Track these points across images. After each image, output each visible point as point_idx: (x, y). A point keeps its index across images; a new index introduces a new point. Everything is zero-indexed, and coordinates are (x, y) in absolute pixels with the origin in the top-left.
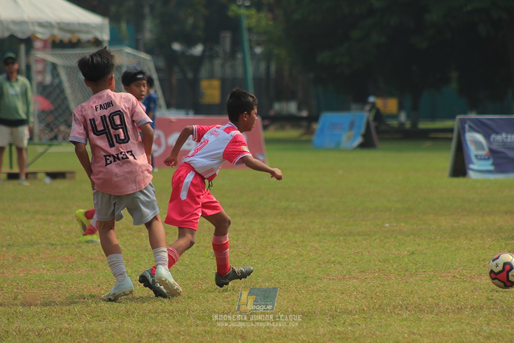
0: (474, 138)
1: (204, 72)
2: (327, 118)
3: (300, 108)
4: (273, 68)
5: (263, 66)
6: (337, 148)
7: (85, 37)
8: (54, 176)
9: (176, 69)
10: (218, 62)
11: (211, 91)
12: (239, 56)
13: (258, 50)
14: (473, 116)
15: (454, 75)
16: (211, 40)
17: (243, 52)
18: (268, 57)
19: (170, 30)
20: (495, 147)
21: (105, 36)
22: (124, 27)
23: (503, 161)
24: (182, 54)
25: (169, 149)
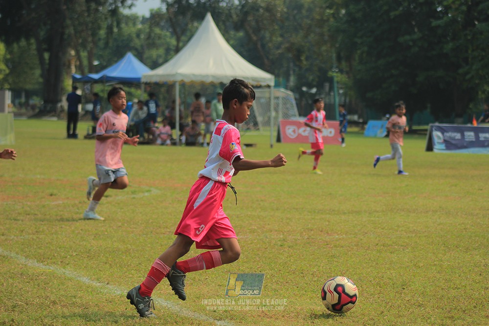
0: (437, 134)
2: (371, 123)
3: (359, 118)
4: (348, 100)
5: (343, 99)
6: (375, 136)
7: (263, 84)
8: (248, 145)
9: (304, 99)
12: (332, 94)
13: (341, 91)
14: (437, 124)
15: (429, 105)
16: (320, 86)
17: (334, 92)
18: (345, 94)
19: (302, 81)
20: (446, 138)
21: (272, 84)
22: (281, 79)
23: (450, 145)
24: (307, 92)
25: (300, 135)
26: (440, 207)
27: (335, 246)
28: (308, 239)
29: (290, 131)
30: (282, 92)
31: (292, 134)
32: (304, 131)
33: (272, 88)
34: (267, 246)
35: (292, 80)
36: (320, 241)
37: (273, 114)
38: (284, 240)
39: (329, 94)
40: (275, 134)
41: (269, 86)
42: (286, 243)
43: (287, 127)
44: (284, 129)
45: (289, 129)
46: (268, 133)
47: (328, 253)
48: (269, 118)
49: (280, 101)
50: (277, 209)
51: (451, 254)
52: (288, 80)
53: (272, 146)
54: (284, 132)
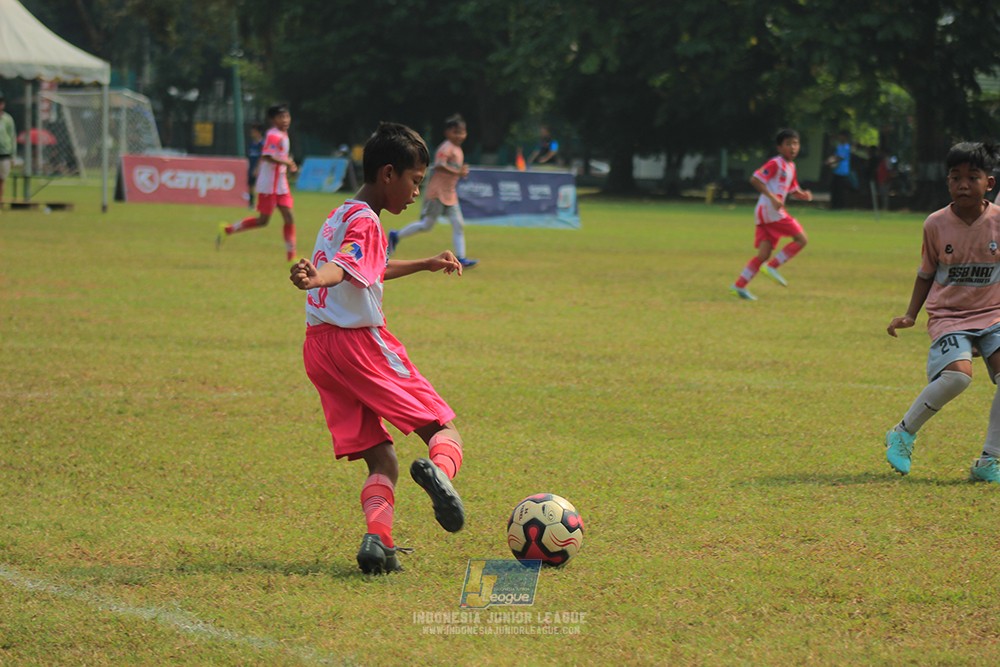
1: (198, 114)
2: (310, 162)
5: (253, 113)
6: (319, 191)
7: (87, 80)
8: (54, 207)
9: (172, 113)
10: (211, 107)
11: (204, 133)
12: (231, 102)
13: (250, 98)
16: (205, 87)
17: (234, 98)
18: (257, 104)
19: (168, 75)
20: (463, 196)
21: (106, 79)
22: (126, 71)
23: (471, 209)
24: (178, 99)
25: (162, 186)
26: (448, 335)
27: (231, 414)
28: (176, 398)
29: (142, 178)
30: (127, 98)
31: (148, 183)
32: (173, 178)
33: (106, 91)
34: (91, 413)
35: (149, 74)
36: (201, 403)
37: (108, 142)
38: (126, 401)
39: (224, 101)
40: (112, 184)
41: (98, 85)
42: (129, 407)
43: (137, 170)
44: (130, 172)
45: (140, 173)
46: (95, 182)
47: (217, 428)
48: (100, 150)
49: (123, 117)
50: (114, 338)
51: (467, 430)
52: (139, 73)
53: (104, 208)
54: (131, 181)
